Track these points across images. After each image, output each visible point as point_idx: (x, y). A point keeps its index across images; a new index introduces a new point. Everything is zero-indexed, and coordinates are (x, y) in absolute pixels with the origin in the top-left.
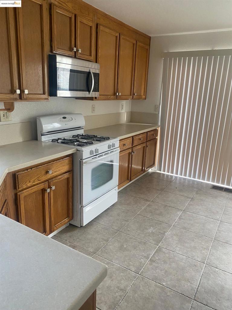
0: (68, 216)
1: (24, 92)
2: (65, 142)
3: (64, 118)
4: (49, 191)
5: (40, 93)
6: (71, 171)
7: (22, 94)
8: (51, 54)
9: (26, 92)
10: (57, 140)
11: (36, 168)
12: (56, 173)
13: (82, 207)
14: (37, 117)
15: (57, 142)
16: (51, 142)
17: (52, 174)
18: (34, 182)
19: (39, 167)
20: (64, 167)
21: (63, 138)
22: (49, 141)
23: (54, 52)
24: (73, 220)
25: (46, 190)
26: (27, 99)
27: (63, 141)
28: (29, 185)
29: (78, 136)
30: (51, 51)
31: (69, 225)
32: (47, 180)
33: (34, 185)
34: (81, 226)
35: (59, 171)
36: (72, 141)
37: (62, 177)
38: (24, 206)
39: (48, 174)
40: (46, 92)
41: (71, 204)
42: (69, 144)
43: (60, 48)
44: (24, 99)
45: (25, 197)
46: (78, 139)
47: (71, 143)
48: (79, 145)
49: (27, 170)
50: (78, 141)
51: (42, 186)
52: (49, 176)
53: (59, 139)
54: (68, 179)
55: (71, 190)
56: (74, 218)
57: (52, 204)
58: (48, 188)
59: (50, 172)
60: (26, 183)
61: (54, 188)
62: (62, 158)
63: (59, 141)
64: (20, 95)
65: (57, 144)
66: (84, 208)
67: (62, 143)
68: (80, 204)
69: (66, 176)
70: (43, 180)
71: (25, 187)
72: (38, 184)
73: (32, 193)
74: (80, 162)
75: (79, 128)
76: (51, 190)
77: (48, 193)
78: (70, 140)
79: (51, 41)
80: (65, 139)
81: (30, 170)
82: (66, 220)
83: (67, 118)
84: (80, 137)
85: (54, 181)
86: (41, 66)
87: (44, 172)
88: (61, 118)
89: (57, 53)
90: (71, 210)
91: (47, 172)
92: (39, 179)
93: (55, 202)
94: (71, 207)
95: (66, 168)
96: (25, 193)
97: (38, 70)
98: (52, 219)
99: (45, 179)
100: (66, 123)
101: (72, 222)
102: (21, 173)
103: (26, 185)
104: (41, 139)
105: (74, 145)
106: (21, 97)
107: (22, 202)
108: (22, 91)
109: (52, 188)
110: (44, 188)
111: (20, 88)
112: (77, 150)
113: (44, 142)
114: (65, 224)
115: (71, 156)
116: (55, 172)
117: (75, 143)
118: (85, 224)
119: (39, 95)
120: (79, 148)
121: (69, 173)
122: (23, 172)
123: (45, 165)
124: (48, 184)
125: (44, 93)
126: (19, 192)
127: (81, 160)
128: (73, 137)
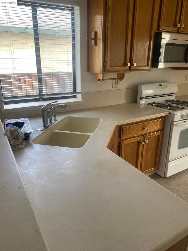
0: (155, 166)
1: (133, 64)
2: (159, 105)
3: (160, 85)
4: (143, 144)
5: (145, 65)
6: (162, 130)
7: (132, 66)
8: (157, 32)
9: (135, 64)
10: (152, 104)
11: (136, 124)
12: (150, 131)
13: (168, 161)
14: (139, 84)
15: (152, 105)
16: (147, 105)
17: (147, 130)
18: (133, 135)
19: (138, 124)
20: (157, 127)
21: (157, 102)
22: (146, 104)
23: (161, 30)
24: (158, 170)
25: (141, 143)
26: (135, 70)
27: (157, 105)
28: (130, 136)
29: (170, 101)
30: (158, 29)
31: (154, 173)
32: (143, 135)
33: (133, 137)
34: (165, 177)
35: (152, 129)
36: (165, 106)
37: (154, 134)
38: (124, 151)
39: (144, 131)
40: (149, 64)
41: (158, 157)
42: (162, 108)
43: (166, 25)
44: (133, 70)
45: (126, 145)
46: (170, 104)
47: (164, 107)
48: (171, 109)
49: (130, 125)
50: (171, 106)
51: (138, 139)
52: (144, 132)
53: (154, 103)
54: (159, 136)
55: (160, 145)
56: (159, 169)
57: (144, 154)
58: (143, 141)
59: (146, 129)
60: (127, 135)
61: (147, 142)
62: (156, 119)
63: (154, 105)
64: (130, 67)
65: (152, 107)
66: (169, 163)
67: (156, 106)
68: (167, 159)
69: (158, 133)
70: (140, 134)
71: (126, 137)
72: (135, 137)
73: (130, 143)
74: (171, 123)
75: (171, 94)
76: (145, 143)
77: (142, 145)
78: (163, 104)
79: (159, 20)
80: (159, 103)
81: (132, 125)
82: (153, 169)
83: (162, 85)
84: (172, 102)
85: (148, 137)
86: (148, 42)
87: (141, 128)
88: (157, 86)
89: (163, 30)
90: (158, 162)
91: (143, 129)
92: (137, 133)
93: (147, 152)
94: (158, 160)
95: (158, 127)
96: (126, 142)
97: (146, 47)
98: (143, 165)
99: (141, 134)
100: (162, 90)
101: (157, 172)
102: (126, 127)
103: (127, 136)
104: (140, 102)
105: (167, 109)
106: (130, 69)
107: (123, 148)
108: (132, 64)
109: (145, 141)
110: (139, 141)
111: (130, 62)
112: (170, 113)
113: (142, 104)
114: (152, 172)
115: (164, 118)
116: (150, 129)
117: (168, 108)
118: (168, 175)
119: (144, 67)
120: (171, 111)
121: (161, 131)
122: (127, 127)
123: (143, 123)
124: (143, 138)
125: (148, 65)
126: (122, 141)
127: (172, 122)
128: (165, 102)
